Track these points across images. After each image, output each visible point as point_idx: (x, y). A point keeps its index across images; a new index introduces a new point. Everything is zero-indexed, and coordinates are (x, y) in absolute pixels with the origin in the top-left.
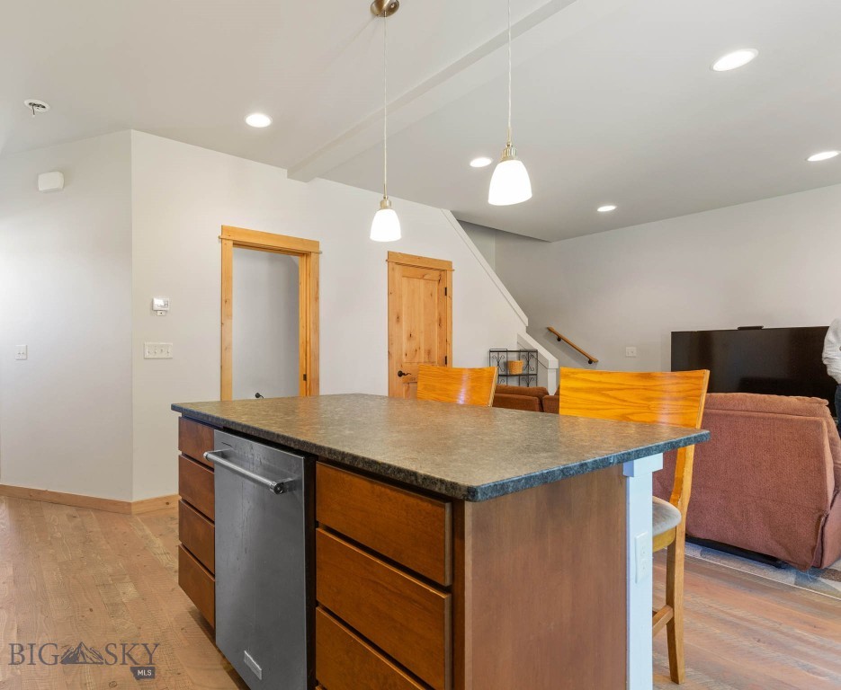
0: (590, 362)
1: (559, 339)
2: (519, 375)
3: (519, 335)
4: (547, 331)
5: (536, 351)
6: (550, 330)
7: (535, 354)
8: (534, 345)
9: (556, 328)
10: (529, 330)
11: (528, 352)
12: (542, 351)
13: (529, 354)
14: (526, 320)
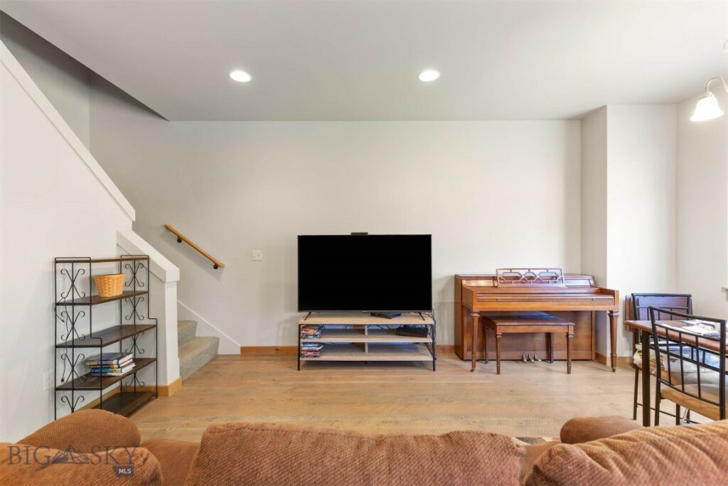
0: (216, 267)
1: (180, 240)
2: (119, 298)
3: (119, 235)
4: (164, 229)
5: (148, 258)
6: (168, 228)
7: (145, 263)
8: (145, 248)
9: (175, 227)
10: (137, 227)
11: (134, 259)
12: (156, 257)
13: (136, 262)
14: (132, 212)
